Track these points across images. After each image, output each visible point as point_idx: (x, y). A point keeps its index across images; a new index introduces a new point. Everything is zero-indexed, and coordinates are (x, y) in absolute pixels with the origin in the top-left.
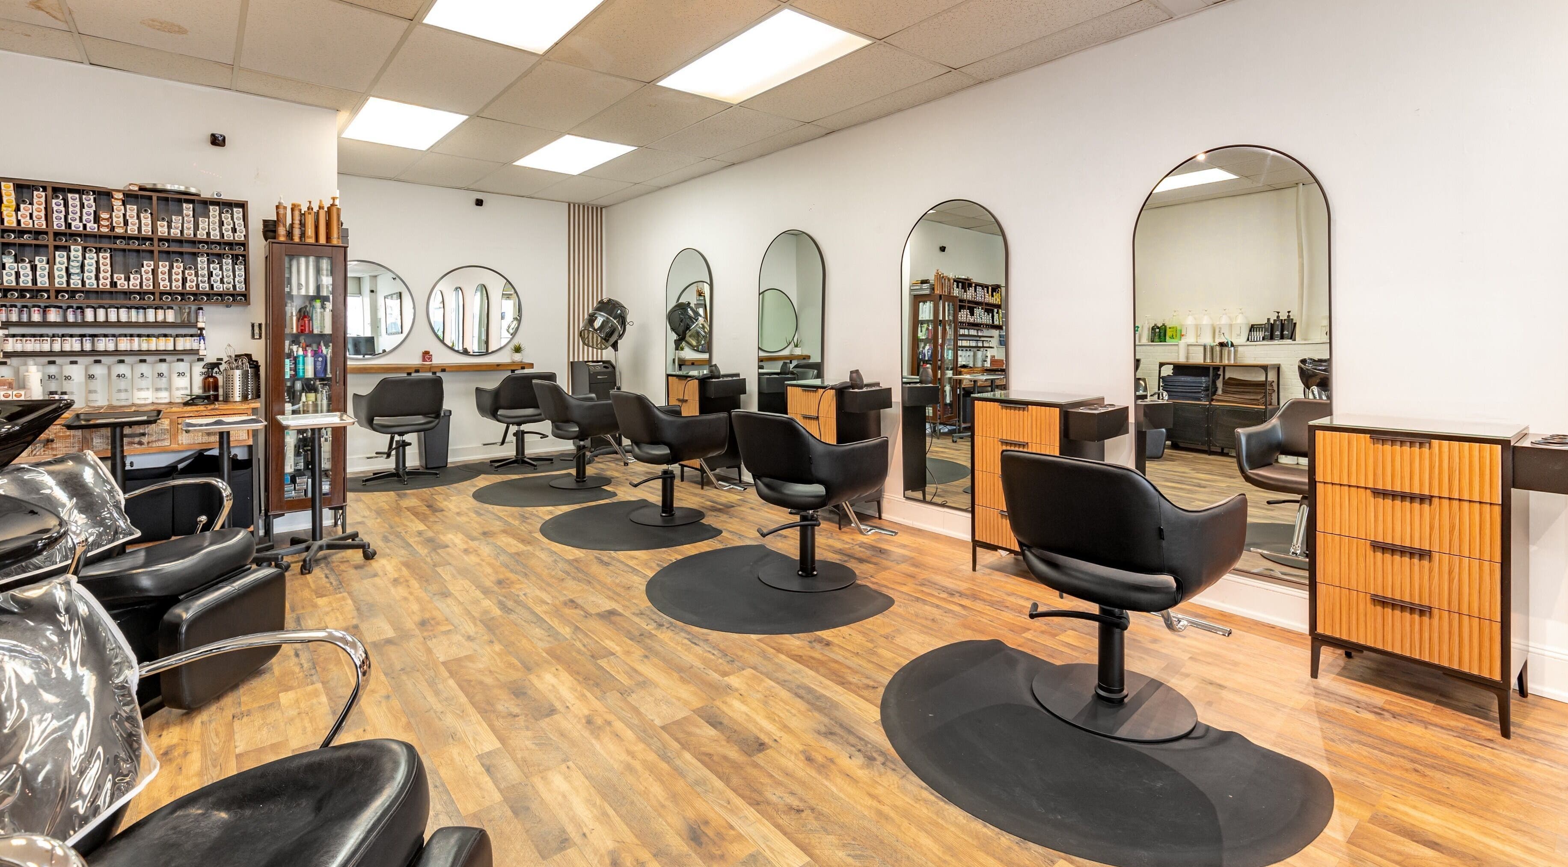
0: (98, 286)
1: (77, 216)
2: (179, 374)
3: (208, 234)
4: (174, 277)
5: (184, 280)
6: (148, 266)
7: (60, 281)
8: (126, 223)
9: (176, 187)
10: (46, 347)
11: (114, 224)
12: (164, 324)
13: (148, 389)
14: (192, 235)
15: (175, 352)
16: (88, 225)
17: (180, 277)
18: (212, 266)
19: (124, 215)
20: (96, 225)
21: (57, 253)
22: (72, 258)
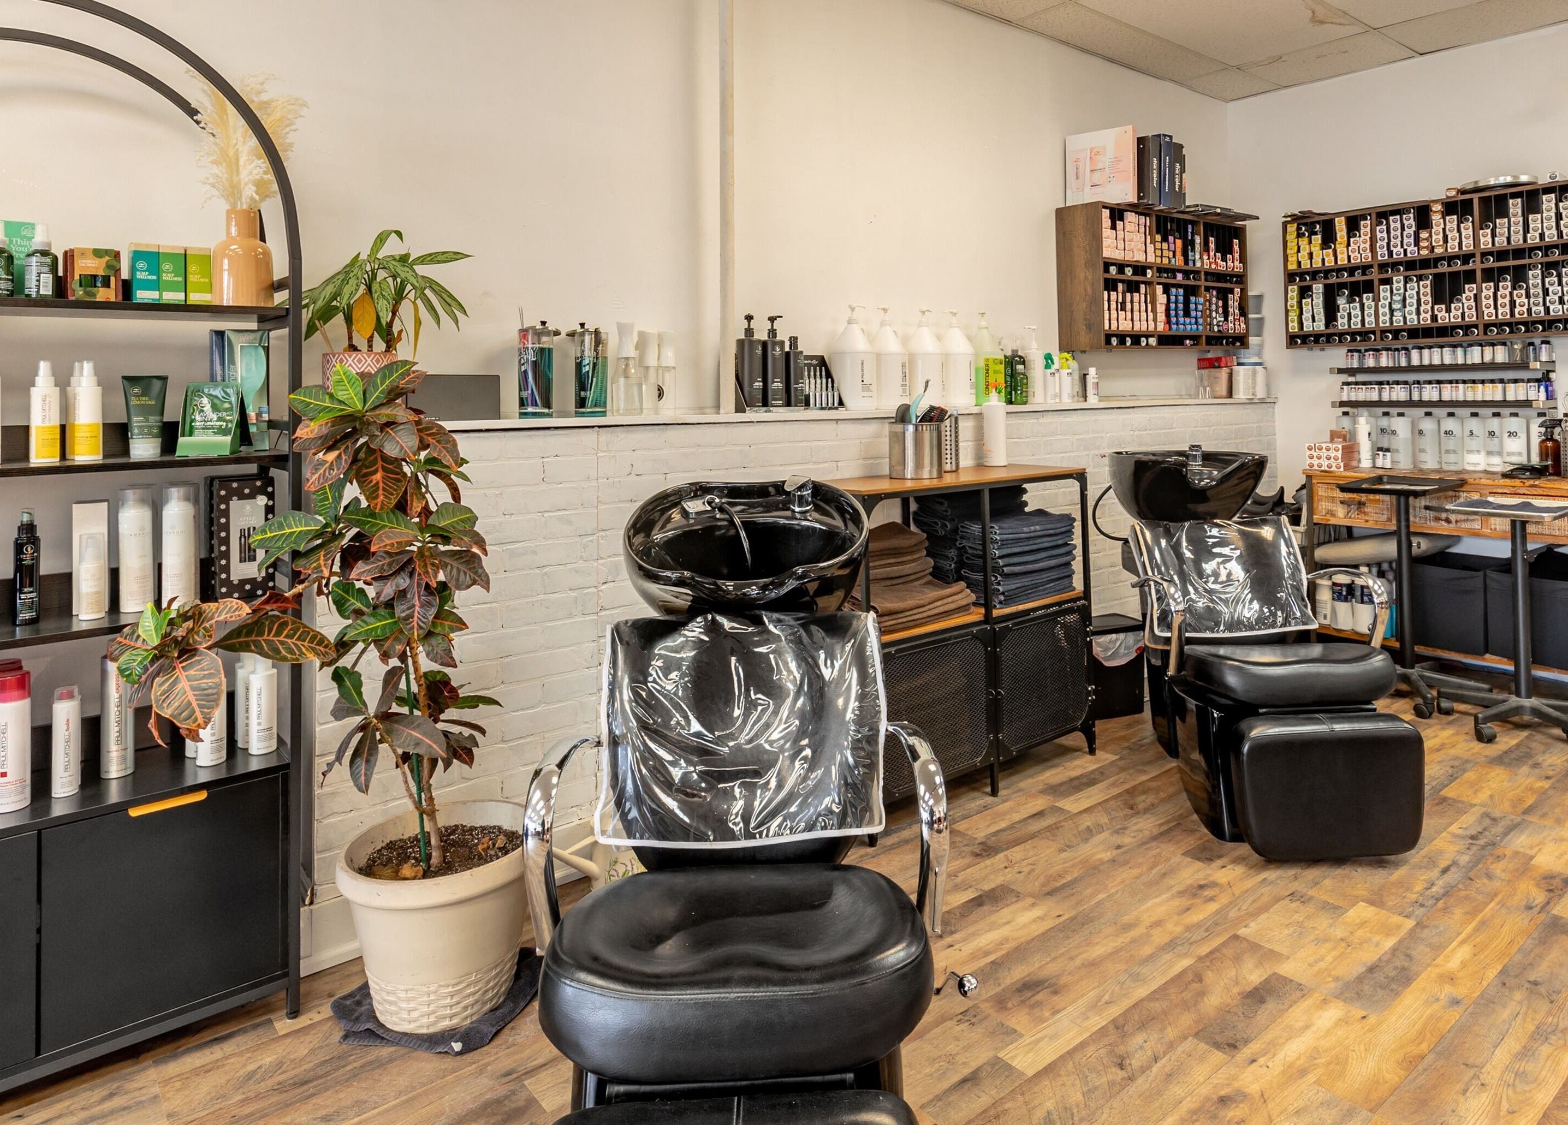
0: (1419, 322)
1: (1398, 241)
2: (1511, 434)
3: (1542, 236)
4: (1500, 301)
5: (1513, 304)
6: (1470, 290)
7: (1384, 322)
8: (1446, 240)
9: (1502, 180)
10: (1374, 396)
11: (1434, 244)
12: (1493, 366)
13: (1478, 451)
14: (1521, 241)
15: (1504, 403)
16: (1409, 250)
17: (1507, 300)
18: (1547, 280)
19: (1444, 230)
20: (1416, 249)
21: (1382, 287)
22: (1395, 291)
